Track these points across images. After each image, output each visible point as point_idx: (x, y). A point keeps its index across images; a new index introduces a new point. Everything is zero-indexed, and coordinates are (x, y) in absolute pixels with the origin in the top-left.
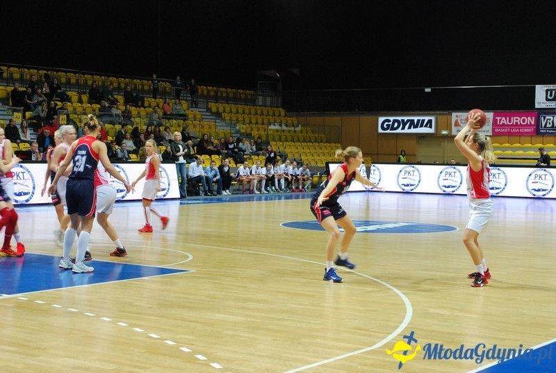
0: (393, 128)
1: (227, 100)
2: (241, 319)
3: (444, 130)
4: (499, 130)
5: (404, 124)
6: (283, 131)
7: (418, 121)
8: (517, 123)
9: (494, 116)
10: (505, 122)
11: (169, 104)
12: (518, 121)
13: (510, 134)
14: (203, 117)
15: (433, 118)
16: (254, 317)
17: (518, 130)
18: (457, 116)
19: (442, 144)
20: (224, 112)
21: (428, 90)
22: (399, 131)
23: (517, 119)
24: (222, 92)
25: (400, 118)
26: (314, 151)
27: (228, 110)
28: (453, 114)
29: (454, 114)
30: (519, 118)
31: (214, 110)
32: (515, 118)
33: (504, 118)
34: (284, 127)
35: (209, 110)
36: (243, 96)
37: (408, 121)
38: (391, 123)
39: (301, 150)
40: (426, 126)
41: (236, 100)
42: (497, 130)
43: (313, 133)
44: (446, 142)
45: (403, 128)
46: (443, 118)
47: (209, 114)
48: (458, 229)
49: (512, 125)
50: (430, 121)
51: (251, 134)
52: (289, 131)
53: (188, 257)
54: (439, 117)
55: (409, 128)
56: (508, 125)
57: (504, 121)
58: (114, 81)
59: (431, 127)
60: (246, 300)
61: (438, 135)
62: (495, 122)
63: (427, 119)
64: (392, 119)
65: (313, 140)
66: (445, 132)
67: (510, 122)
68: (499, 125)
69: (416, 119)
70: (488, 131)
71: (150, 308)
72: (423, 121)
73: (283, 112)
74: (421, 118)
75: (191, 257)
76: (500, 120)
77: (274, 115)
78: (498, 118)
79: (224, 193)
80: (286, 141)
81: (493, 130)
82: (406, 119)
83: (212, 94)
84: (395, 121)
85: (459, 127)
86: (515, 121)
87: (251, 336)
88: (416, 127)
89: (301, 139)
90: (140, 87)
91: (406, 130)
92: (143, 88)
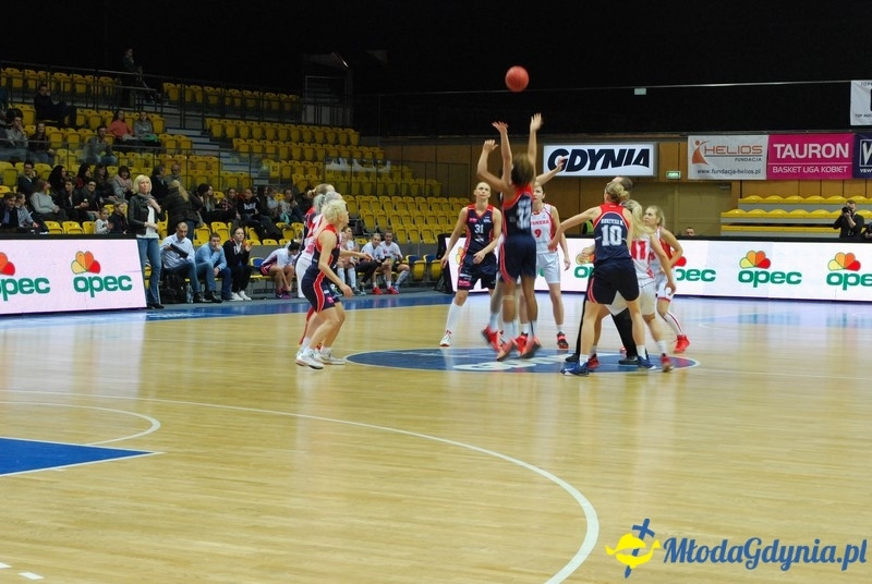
0: (572, 168)
1: (243, 113)
3: (673, 169)
4: (780, 170)
5: (594, 157)
6: (356, 174)
7: (622, 152)
8: (814, 155)
9: (771, 143)
10: (792, 153)
11: (123, 121)
12: (817, 152)
13: (801, 177)
14: (195, 146)
15: (650, 147)
17: (817, 169)
18: (697, 143)
19: (670, 197)
20: (238, 136)
21: (640, 91)
22: (585, 172)
23: (814, 148)
24: (232, 97)
25: (585, 148)
26: (417, 213)
27: (244, 132)
28: (690, 138)
29: (692, 139)
30: (818, 146)
31: (217, 132)
32: (811, 145)
33: (789, 146)
34: (357, 167)
35: (206, 132)
36: (275, 105)
37: (601, 152)
38: (568, 157)
39: (390, 212)
40: (637, 162)
41: (260, 114)
42: (776, 170)
43: (414, 177)
44: (676, 194)
45: (592, 167)
46: (670, 147)
47: (208, 140)
48: (698, 363)
49: (806, 159)
50: (645, 153)
51: (291, 181)
52: (368, 174)
53: (150, 425)
54: (662, 144)
55: (605, 166)
56: (797, 160)
57: (789, 151)
58: (15, 76)
59: (646, 164)
60: (261, 511)
61: (661, 180)
62: (772, 152)
63: (638, 148)
64: (569, 148)
65: (414, 190)
66: (673, 175)
67: (801, 152)
68: (781, 160)
69: (617, 148)
70: (758, 172)
71: (61, 529)
72: (632, 152)
73: (354, 137)
74: (628, 147)
75: (156, 425)
76: (783, 149)
77: (337, 142)
78: (779, 146)
79: (236, 297)
80: (361, 193)
81: (769, 169)
82: (597, 148)
83: (213, 100)
84: (575, 153)
85: (702, 164)
86: (811, 151)
88: (617, 164)
89: (391, 190)
90: (68, 87)
91: (598, 171)
92: (73, 90)
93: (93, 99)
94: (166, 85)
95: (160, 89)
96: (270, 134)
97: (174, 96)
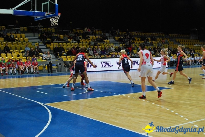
1: (181, 38)
2: (188, 103)
6: (199, 46)
11: (164, 40)
14: (174, 43)
16: (192, 102)
20: (180, 41)
27: (181, 41)
31: (177, 41)
35: (176, 41)
36: (186, 37)
51: (189, 48)
58: (147, 34)
60: (190, 97)
83: (177, 36)
87: (192, 108)
92: (156, 35)
93: (159, 37)
94: (169, 34)
95: (169, 35)
96: (185, 41)
97: (171, 36)
